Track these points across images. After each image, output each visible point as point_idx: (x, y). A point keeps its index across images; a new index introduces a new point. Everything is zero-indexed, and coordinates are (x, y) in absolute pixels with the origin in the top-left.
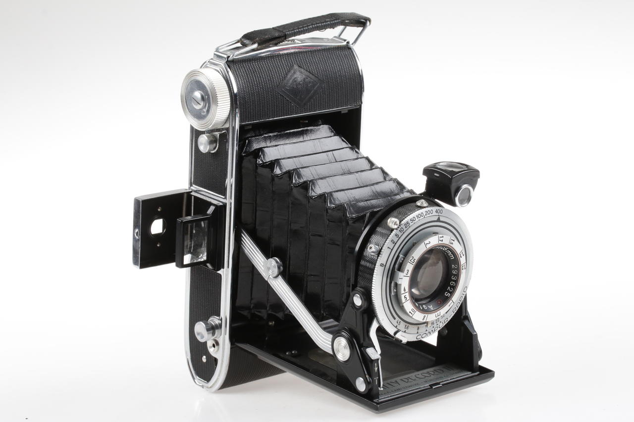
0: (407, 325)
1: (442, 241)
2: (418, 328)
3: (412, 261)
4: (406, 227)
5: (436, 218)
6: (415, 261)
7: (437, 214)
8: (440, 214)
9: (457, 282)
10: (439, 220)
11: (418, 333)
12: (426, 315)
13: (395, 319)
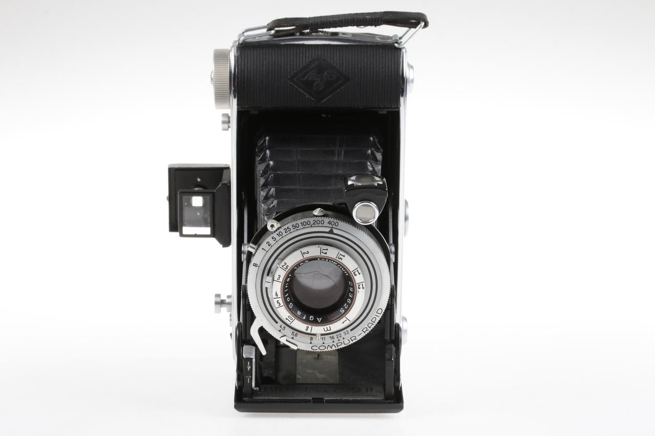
0: (295, 332)
1: (326, 253)
2: (311, 339)
3: (285, 267)
4: (286, 232)
5: (328, 230)
6: (289, 268)
7: (331, 226)
8: (334, 226)
9: (353, 299)
10: (331, 232)
11: (311, 343)
12: (310, 327)
13: (277, 322)
